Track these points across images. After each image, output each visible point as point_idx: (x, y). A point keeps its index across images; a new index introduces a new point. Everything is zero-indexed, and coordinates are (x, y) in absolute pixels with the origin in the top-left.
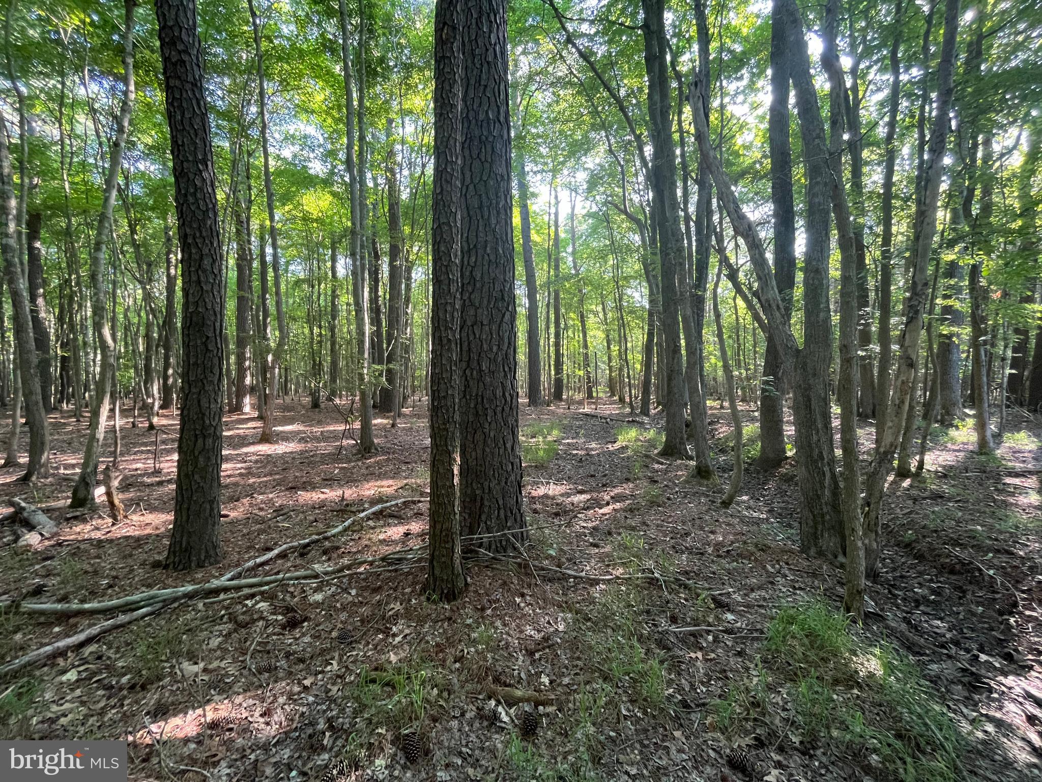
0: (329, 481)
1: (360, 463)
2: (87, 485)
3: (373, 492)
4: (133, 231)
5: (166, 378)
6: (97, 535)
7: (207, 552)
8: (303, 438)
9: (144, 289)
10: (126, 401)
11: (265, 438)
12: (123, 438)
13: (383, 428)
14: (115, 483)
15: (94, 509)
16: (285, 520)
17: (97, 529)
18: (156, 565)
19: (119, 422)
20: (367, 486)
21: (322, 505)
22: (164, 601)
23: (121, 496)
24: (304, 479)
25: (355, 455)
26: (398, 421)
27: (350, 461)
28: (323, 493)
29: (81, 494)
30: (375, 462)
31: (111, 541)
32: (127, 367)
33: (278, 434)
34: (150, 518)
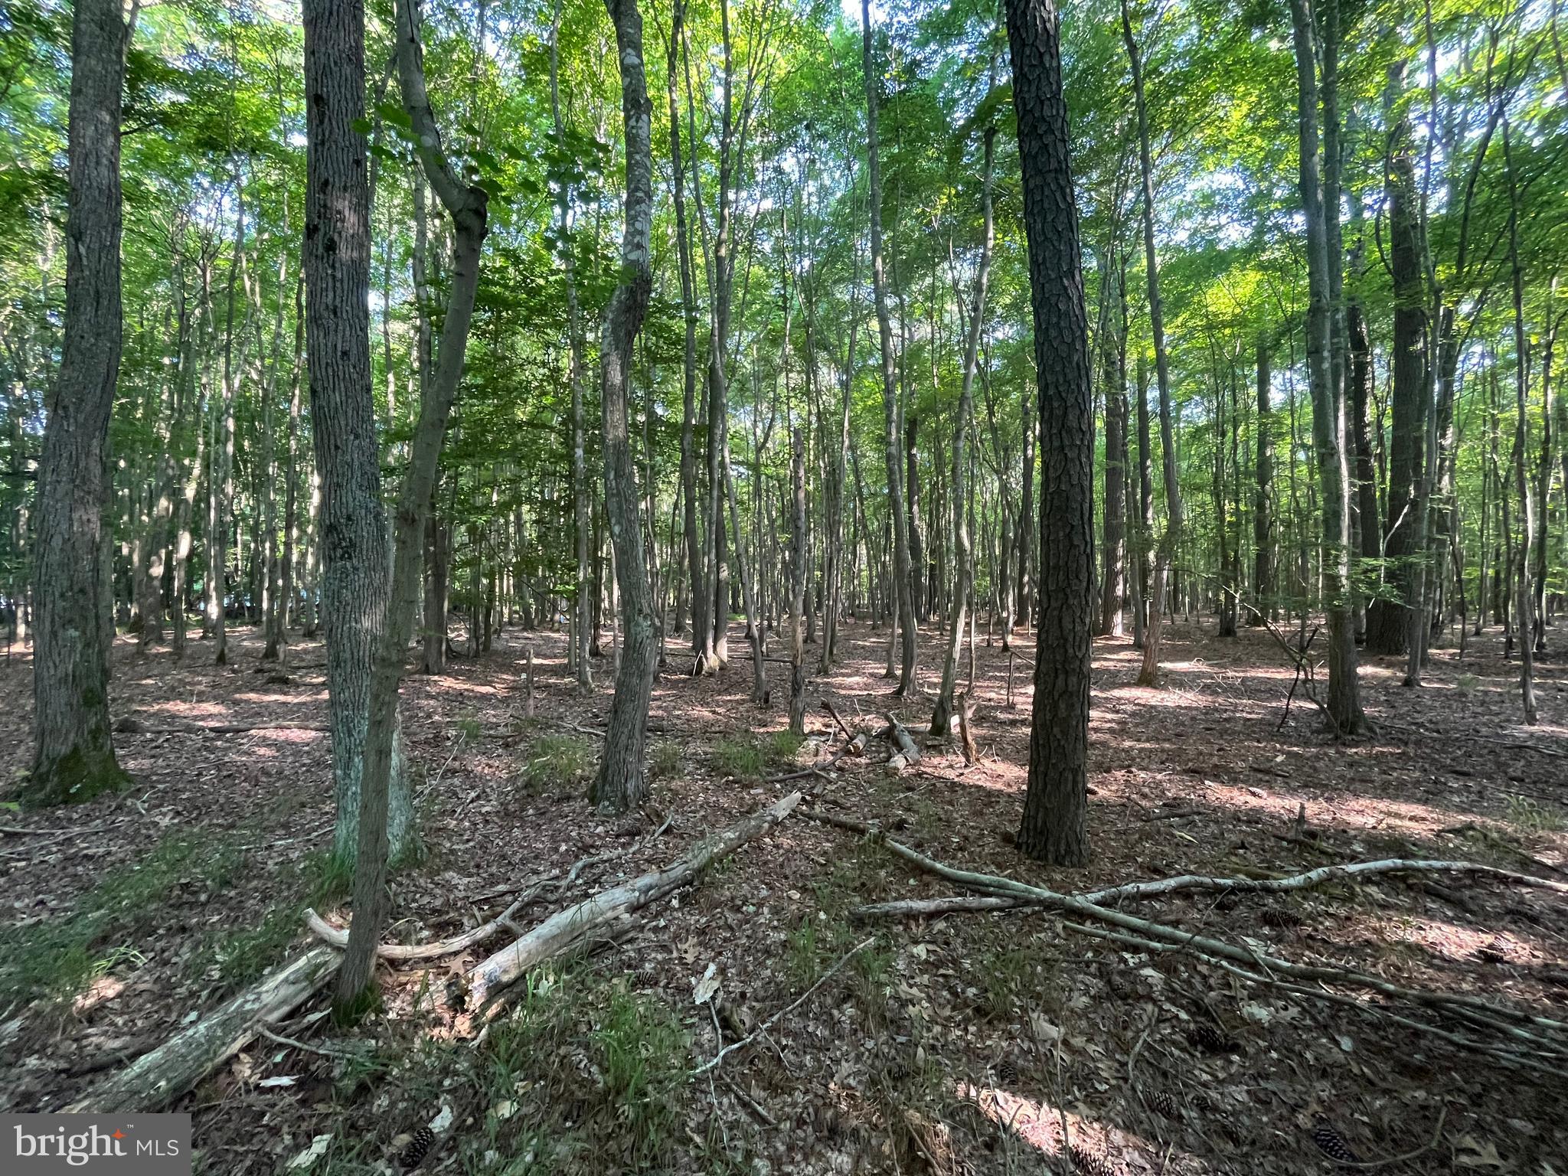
0: (1264, 775)
1: (1332, 752)
2: (944, 711)
3: (1372, 822)
4: (991, 413)
5: (1021, 586)
6: (951, 774)
7: (1068, 845)
8: (1207, 686)
9: (1000, 479)
10: (982, 614)
11: (1147, 679)
12: (979, 658)
13: (1383, 684)
14: (969, 714)
15: (950, 741)
16: (1184, 826)
17: (951, 766)
18: (1007, 838)
19: (976, 639)
20: (1354, 804)
21: (1254, 817)
22: (1015, 898)
23: (974, 731)
24: (1215, 760)
25: (1318, 732)
26: (1422, 674)
27: (1307, 744)
28: (1254, 794)
29: (940, 720)
30: (1370, 756)
31: (963, 787)
32: (984, 574)
33: (1167, 674)
34: (1001, 767)
